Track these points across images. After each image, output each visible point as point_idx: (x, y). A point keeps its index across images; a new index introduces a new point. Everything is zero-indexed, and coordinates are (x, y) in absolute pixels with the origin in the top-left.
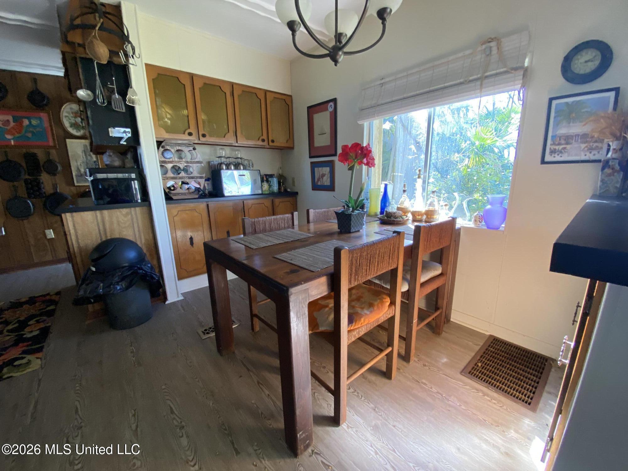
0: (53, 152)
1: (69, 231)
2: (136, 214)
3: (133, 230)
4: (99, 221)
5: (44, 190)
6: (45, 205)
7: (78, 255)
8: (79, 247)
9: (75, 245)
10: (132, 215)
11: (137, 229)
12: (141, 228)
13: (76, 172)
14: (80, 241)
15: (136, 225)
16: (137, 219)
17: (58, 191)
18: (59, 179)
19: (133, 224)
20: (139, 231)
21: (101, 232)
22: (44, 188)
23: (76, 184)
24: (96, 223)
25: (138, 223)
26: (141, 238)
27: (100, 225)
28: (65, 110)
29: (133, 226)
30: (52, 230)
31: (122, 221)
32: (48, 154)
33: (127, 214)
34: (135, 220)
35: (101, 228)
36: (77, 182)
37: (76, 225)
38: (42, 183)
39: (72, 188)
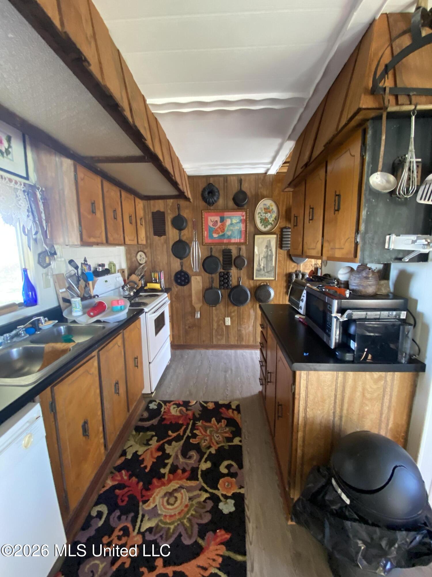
0: (243, 247)
1: (299, 394)
2: (393, 380)
3: (380, 405)
4: (338, 385)
5: (231, 283)
6: (229, 296)
7: (301, 427)
8: (305, 418)
9: (302, 415)
10: (386, 381)
11: (387, 404)
12: (394, 404)
13: (257, 267)
14: (308, 410)
15: (387, 397)
16: (392, 390)
17: (241, 284)
18: (243, 273)
19: (384, 396)
20: (389, 408)
21: (337, 401)
22: (231, 281)
23: (255, 278)
24: (334, 387)
25: (391, 396)
26: (388, 420)
27: (338, 390)
28: (259, 208)
29: (383, 399)
30: (230, 318)
31: (370, 390)
32: (240, 249)
33: (380, 379)
34: (388, 390)
35: (339, 396)
36: (256, 277)
37: (310, 387)
38: (231, 276)
39: (251, 282)
